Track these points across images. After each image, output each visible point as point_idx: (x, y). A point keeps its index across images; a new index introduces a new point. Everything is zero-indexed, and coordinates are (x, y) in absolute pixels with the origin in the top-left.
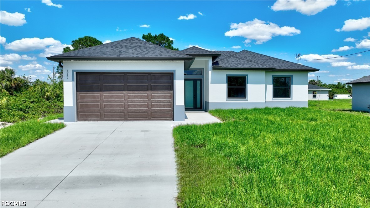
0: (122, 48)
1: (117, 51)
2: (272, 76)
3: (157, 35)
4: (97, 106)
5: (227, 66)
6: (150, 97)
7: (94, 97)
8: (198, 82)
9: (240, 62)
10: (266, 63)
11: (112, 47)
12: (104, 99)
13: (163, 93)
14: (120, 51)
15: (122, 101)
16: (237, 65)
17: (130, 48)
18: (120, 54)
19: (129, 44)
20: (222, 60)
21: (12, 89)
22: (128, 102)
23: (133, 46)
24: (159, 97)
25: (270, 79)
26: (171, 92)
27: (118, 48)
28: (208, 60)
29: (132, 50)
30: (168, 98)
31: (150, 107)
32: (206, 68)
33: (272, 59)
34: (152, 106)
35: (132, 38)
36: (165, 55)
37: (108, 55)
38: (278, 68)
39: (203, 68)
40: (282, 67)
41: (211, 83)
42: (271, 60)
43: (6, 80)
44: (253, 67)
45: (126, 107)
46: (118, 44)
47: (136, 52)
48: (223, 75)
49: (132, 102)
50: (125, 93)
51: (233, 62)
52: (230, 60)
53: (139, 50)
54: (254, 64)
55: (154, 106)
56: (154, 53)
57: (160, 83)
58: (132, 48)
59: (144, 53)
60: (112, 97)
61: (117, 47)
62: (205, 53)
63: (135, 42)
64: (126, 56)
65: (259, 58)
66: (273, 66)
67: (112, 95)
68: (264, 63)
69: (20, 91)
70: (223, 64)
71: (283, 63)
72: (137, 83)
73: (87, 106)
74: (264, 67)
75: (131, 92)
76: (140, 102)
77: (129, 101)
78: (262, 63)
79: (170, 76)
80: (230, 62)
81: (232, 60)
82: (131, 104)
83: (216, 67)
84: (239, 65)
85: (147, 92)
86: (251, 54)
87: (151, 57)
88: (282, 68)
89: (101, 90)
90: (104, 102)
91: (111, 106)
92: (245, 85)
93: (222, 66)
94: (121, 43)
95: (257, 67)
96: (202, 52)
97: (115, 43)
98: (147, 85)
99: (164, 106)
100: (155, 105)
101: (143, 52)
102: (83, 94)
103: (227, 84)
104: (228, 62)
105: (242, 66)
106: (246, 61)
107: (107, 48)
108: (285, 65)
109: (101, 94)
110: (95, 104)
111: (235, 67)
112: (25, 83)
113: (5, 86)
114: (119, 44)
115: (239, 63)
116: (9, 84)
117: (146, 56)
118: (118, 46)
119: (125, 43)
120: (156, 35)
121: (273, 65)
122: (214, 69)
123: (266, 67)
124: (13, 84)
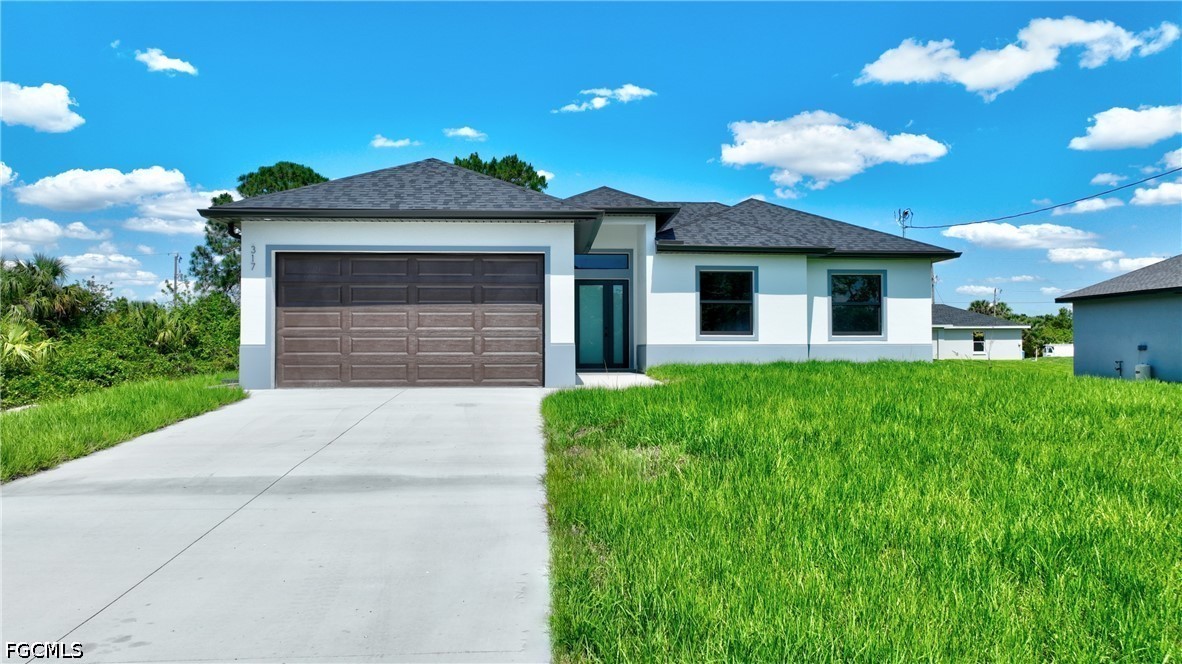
0: (402, 186)
1: (390, 195)
2: (829, 271)
3: (499, 160)
4: (333, 346)
5: (698, 242)
6: (479, 322)
7: (324, 322)
8: (618, 290)
9: (735, 233)
10: (810, 236)
11: (375, 184)
12: (352, 326)
13: (515, 309)
14: (398, 196)
15: (403, 331)
16: (727, 239)
17: (425, 188)
18: (398, 203)
19: (423, 178)
20: (684, 225)
21: (55, 321)
22: (418, 334)
23: (433, 182)
24: (503, 322)
25: (822, 280)
26: (539, 307)
27: (391, 186)
28: (645, 225)
29: (432, 193)
30: (529, 324)
31: (478, 348)
32: (639, 250)
33: (829, 224)
34: (485, 347)
35: (429, 160)
36: (522, 205)
37: (366, 204)
38: (844, 249)
39: (632, 250)
40: (856, 246)
41: (652, 291)
42: (827, 227)
43: (38, 292)
44: (772, 245)
45: (412, 347)
46: (389, 177)
47: (442, 198)
48: (688, 268)
49: (430, 334)
50: (411, 309)
51: (716, 230)
52: (707, 226)
53: (449, 191)
54: (775, 236)
55: (490, 346)
56: (491, 201)
57: (509, 284)
58: (431, 187)
59: (465, 199)
60: (373, 321)
61: (388, 185)
62: (634, 206)
63: (437, 171)
64: (414, 206)
65: (792, 220)
66: (831, 243)
67: (375, 316)
68: (804, 235)
69: (78, 326)
70: (685, 235)
71: (860, 234)
72: (444, 283)
73: (304, 346)
74: (804, 244)
75: (428, 307)
76: (451, 334)
77: (422, 331)
78: (799, 236)
79: (536, 264)
80: (707, 230)
81: (712, 226)
82: (427, 341)
83: (667, 243)
84: (731, 241)
85: (472, 307)
86: (769, 211)
87: (483, 209)
88: (856, 249)
89: (343, 302)
90: (351, 334)
91: (371, 346)
92: (750, 298)
93: (682, 242)
94: (399, 173)
95: (783, 244)
96: (627, 202)
97: (383, 175)
98: (472, 287)
99: (518, 347)
100: (494, 344)
101: (462, 196)
102: (295, 312)
103: (699, 293)
104: (702, 230)
105: (741, 241)
106: (753, 230)
107: (362, 186)
108: (863, 241)
109: (344, 313)
110: (325, 341)
111: (720, 245)
112: (94, 304)
113: (35, 311)
114: (394, 176)
115: (732, 235)
116: (48, 304)
117: (469, 208)
118: (391, 181)
119: (410, 174)
120: (494, 161)
121: (830, 240)
122: (660, 250)
123: (809, 245)
124: (58, 306)
